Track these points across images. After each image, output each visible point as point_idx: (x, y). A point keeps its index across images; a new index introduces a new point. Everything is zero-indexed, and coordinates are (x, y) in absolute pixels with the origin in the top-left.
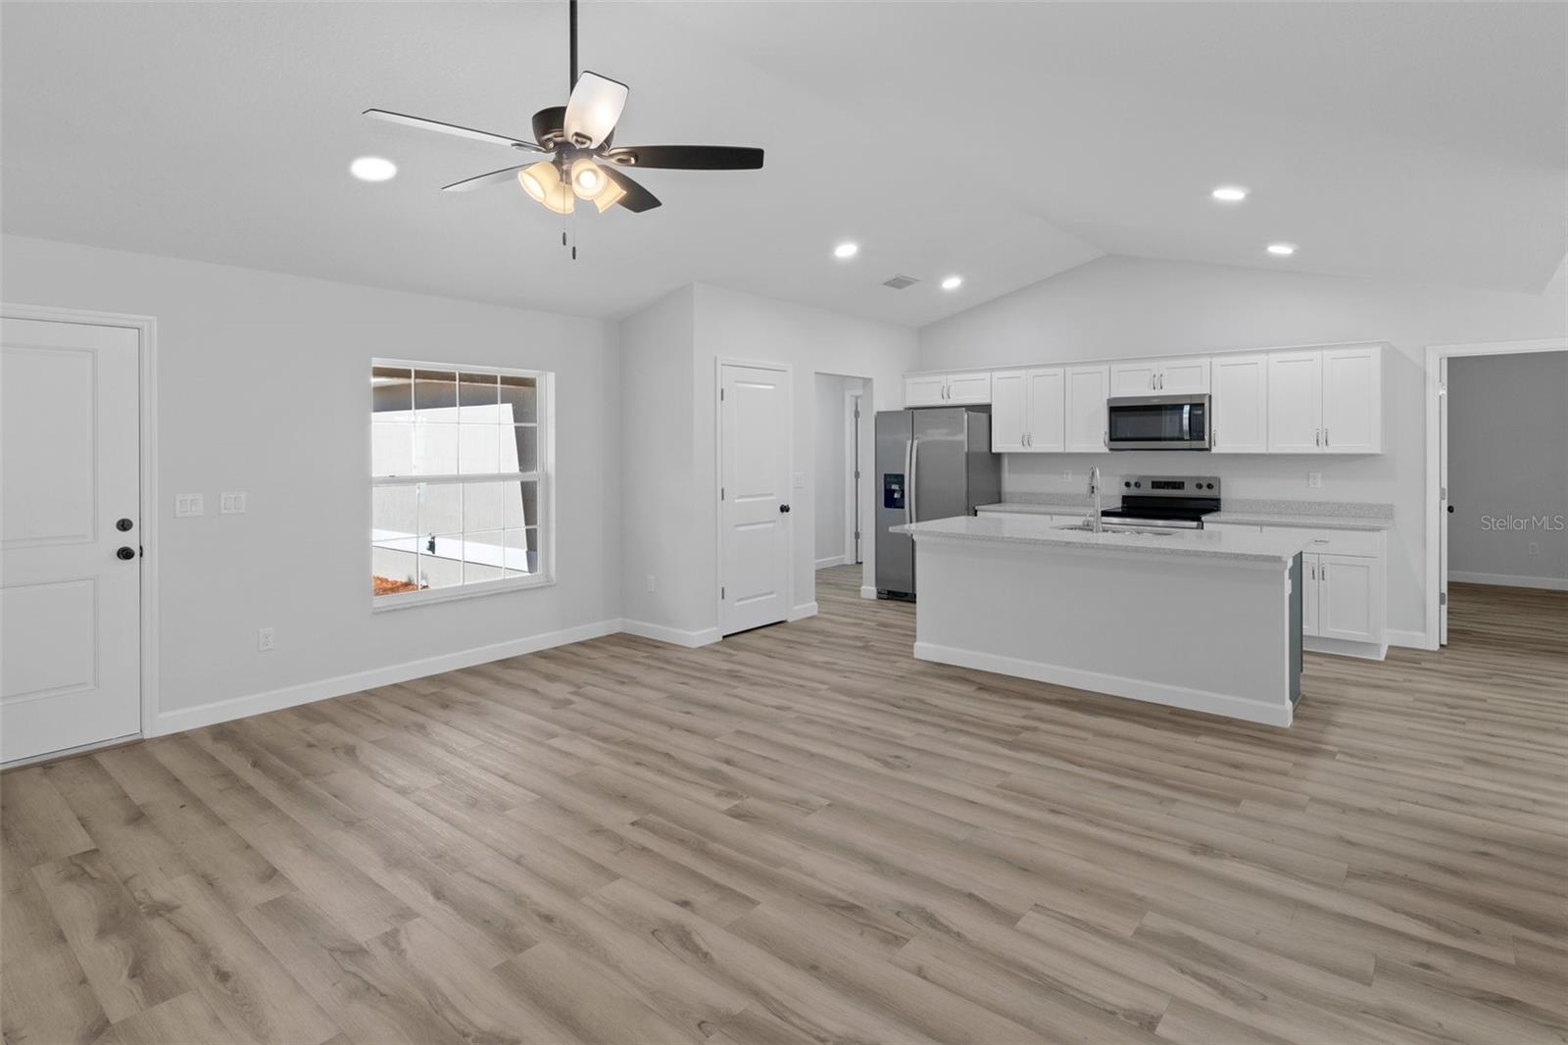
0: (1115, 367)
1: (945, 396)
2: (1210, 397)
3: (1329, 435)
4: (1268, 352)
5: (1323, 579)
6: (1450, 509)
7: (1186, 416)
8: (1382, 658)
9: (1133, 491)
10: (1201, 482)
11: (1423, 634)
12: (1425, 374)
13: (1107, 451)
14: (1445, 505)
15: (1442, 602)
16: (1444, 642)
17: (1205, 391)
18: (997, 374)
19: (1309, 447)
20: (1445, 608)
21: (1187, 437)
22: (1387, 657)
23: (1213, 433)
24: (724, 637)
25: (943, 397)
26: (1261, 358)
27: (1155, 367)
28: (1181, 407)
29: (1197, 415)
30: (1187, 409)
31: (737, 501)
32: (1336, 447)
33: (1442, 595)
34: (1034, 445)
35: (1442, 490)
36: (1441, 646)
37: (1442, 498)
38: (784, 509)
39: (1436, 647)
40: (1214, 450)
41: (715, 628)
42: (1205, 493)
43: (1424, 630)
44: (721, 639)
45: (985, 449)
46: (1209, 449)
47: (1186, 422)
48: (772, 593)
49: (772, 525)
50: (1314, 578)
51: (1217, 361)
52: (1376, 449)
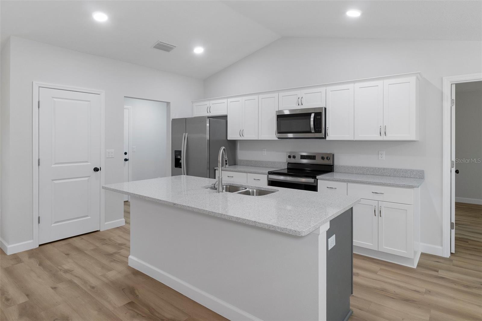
0: (281, 94)
1: (209, 111)
2: (325, 109)
3: (387, 129)
4: (354, 82)
5: (381, 216)
6: (457, 172)
7: (312, 119)
8: (415, 266)
9: (292, 160)
10: (324, 156)
11: (440, 247)
12: (442, 93)
13: (277, 139)
14: (454, 170)
15: (452, 228)
16: (453, 251)
17: (323, 106)
18: (230, 100)
19: (376, 137)
20: (453, 231)
21: (313, 131)
22: (418, 266)
23: (327, 129)
24: (40, 245)
25: (208, 113)
26: (350, 86)
27: (300, 93)
28: (310, 114)
29: (318, 119)
30: (313, 115)
31: (53, 166)
32: (391, 136)
33: (452, 224)
34: (245, 136)
35: (452, 162)
36: (451, 253)
37: (452, 167)
38: (96, 170)
39: (448, 255)
40: (327, 138)
41: (31, 241)
42: (326, 162)
43: (442, 246)
44: (38, 246)
45: (225, 138)
46: (325, 138)
47: (312, 123)
48: (87, 216)
49: (86, 179)
50: (375, 215)
51: (329, 88)
52: (413, 138)
